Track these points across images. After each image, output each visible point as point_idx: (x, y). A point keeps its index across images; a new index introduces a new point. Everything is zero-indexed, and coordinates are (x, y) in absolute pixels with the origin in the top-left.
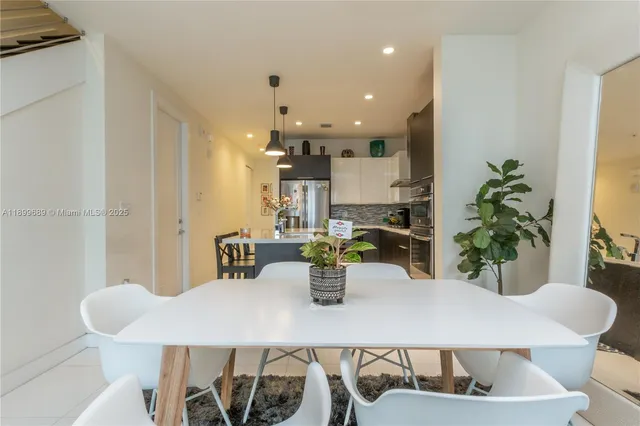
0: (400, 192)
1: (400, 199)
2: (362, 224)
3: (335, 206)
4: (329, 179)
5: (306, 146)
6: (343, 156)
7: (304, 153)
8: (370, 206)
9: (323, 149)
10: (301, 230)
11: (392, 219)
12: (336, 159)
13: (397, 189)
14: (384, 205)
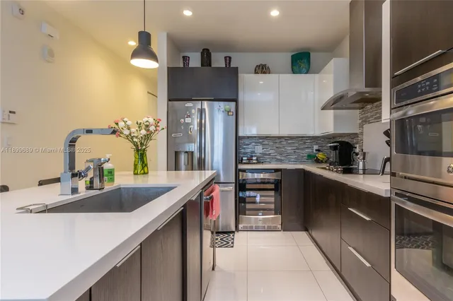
0: (336, 117)
1: (335, 128)
2: (281, 161)
3: (244, 138)
4: (236, 100)
5: (206, 56)
6: (256, 72)
7: (202, 65)
8: (291, 138)
9: (228, 60)
10: (183, 173)
11: (320, 156)
12: (246, 75)
13: (331, 113)
14: (309, 138)
